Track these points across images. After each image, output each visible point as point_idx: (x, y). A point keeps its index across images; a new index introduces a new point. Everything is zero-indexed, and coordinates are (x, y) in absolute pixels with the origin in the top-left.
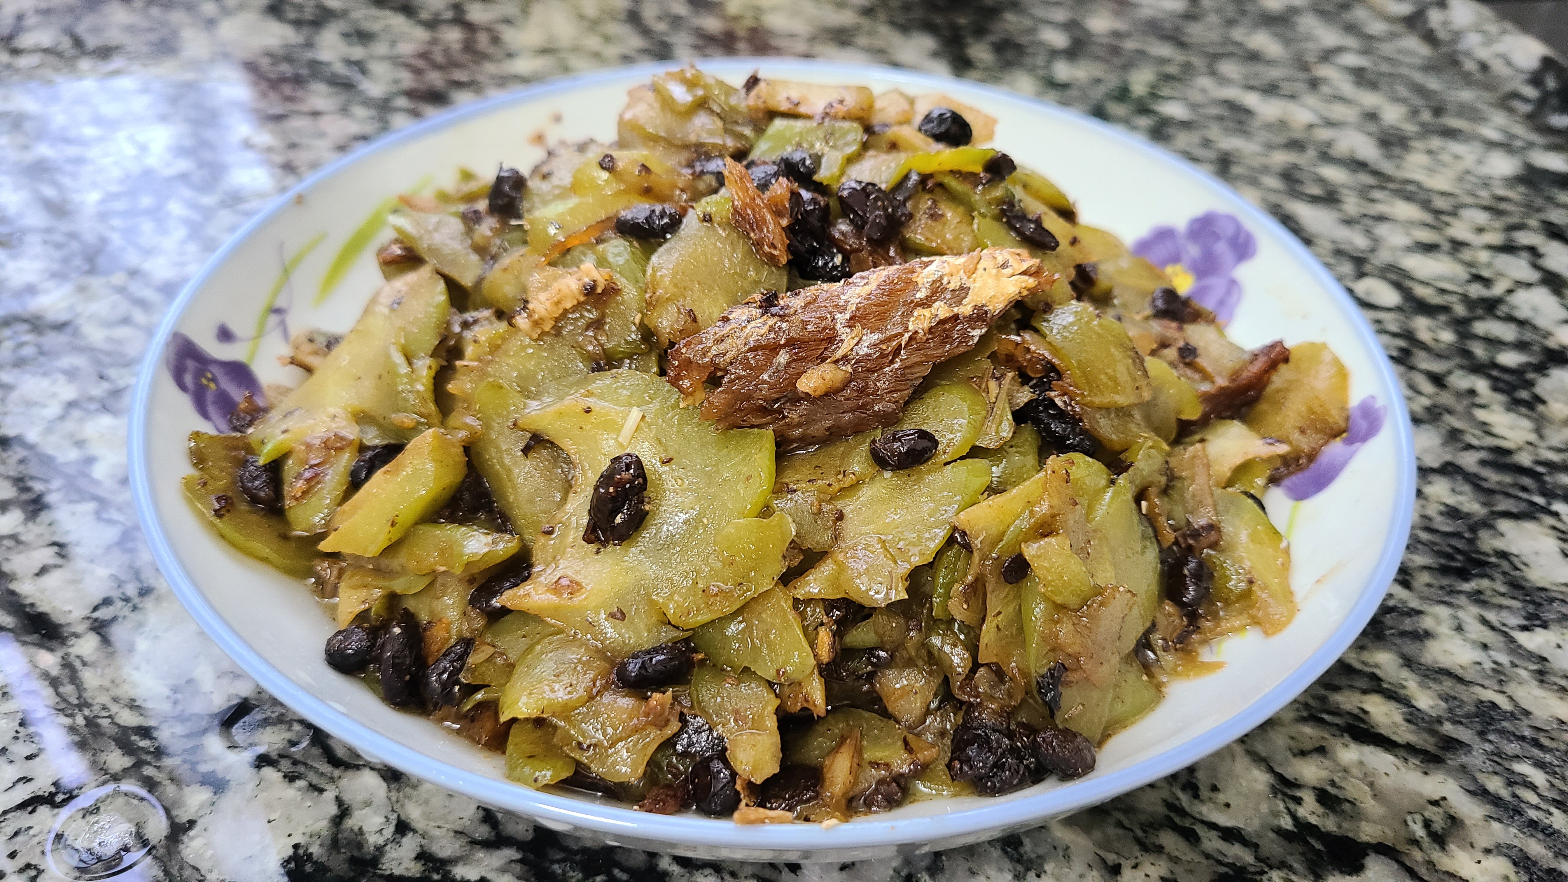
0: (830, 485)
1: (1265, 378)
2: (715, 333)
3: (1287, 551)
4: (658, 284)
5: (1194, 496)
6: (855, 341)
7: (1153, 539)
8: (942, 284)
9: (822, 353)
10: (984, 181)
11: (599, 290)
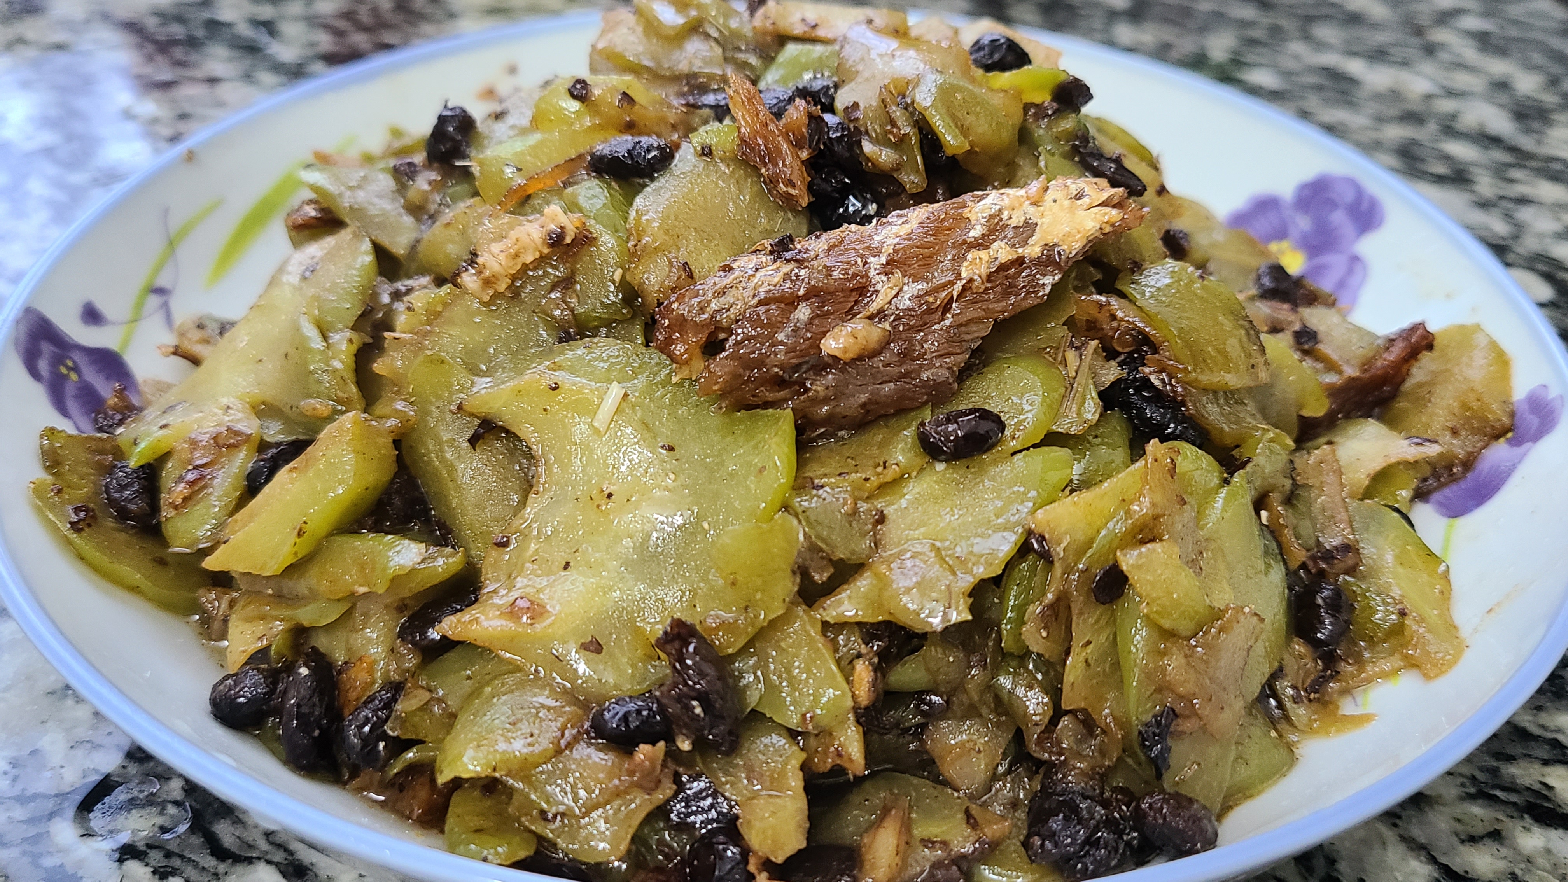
0: (867, 480)
1: (1404, 370)
2: (715, 284)
3: (1446, 575)
4: (644, 230)
5: (1324, 510)
6: (894, 292)
7: (1279, 557)
8: (1001, 220)
9: (852, 308)
10: (1050, 112)
11: (568, 240)
